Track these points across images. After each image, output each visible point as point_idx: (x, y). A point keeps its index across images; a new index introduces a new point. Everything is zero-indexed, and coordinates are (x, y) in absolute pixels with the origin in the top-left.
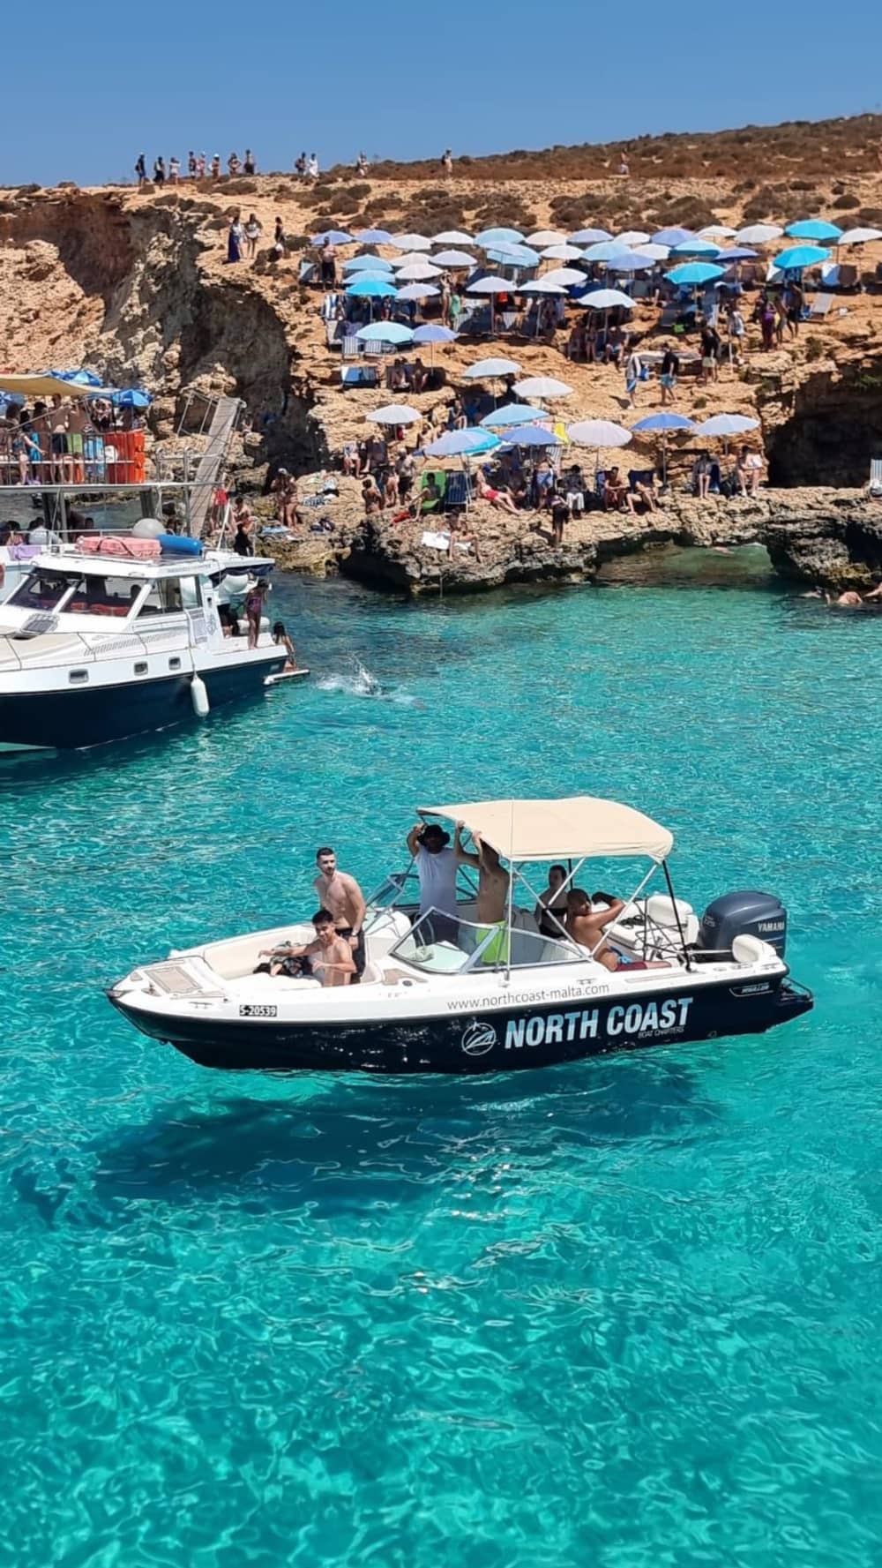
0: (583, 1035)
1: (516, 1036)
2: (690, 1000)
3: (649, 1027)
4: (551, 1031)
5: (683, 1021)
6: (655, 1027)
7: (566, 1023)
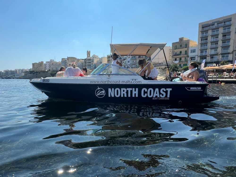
0: (133, 96)
1: (112, 93)
2: (171, 89)
3: (156, 96)
4: (123, 93)
5: (168, 96)
6: (158, 96)
7: (127, 91)
